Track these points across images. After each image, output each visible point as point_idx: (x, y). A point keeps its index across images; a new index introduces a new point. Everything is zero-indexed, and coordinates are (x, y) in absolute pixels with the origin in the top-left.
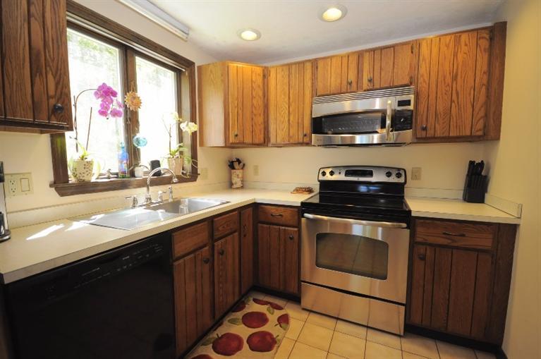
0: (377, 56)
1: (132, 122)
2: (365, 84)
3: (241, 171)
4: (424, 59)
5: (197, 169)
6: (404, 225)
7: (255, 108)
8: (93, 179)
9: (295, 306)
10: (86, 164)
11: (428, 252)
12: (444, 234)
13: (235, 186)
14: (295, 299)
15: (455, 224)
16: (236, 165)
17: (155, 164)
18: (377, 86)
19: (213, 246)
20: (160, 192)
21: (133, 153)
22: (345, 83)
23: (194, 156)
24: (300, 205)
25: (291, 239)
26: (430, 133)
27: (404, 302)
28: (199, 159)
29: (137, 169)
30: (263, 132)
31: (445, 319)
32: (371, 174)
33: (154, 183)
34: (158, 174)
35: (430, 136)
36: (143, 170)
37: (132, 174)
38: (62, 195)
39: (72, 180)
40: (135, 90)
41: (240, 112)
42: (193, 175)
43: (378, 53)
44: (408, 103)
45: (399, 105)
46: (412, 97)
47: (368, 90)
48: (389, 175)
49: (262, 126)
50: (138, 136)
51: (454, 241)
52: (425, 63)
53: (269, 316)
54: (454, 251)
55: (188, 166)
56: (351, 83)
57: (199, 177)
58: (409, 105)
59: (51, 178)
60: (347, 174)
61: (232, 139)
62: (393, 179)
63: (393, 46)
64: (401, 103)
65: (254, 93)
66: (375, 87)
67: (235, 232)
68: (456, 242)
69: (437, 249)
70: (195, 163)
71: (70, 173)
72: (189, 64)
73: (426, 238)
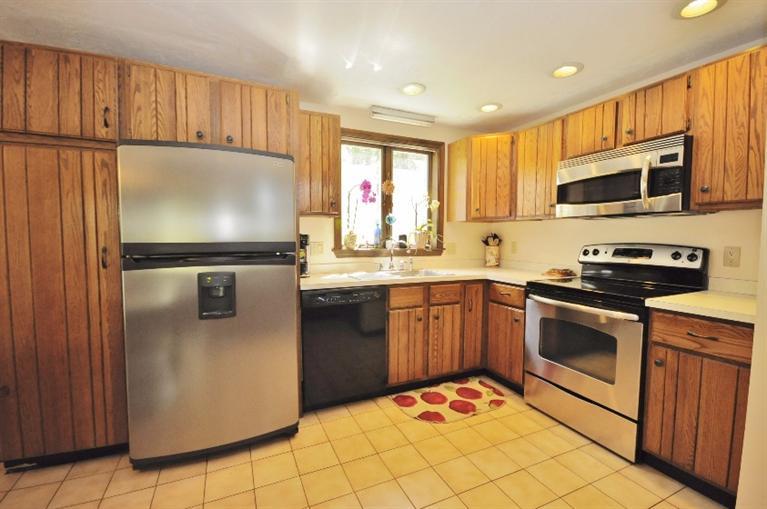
0: (640, 100)
1: (387, 204)
2: (625, 138)
3: (497, 248)
4: (705, 94)
5: (442, 244)
6: (635, 317)
7: (500, 179)
8: (356, 248)
9: (517, 397)
10: (352, 237)
11: (669, 356)
12: (689, 334)
13: (488, 264)
14: (518, 390)
15: (704, 322)
16: (491, 241)
17: (403, 237)
18: (640, 137)
19: (429, 310)
20: (402, 261)
21: (386, 230)
22: (599, 139)
23: (440, 231)
24: (525, 284)
25: (516, 321)
26: (717, 196)
27: (636, 418)
28: (445, 233)
29: (388, 242)
30: (508, 204)
31: (691, 454)
32: (649, 254)
33: (398, 254)
34: (402, 246)
35: (716, 200)
36: (393, 243)
37: (384, 246)
38: (338, 257)
39: (344, 248)
40: (390, 178)
41: (483, 185)
42: (438, 250)
43: (641, 96)
44: (674, 157)
45: (661, 162)
46: (680, 150)
47: (628, 145)
48: (676, 256)
49: (508, 198)
50: (390, 215)
51: (703, 346)
52: (707, 98)
53: (484, 395)
54: (706, 360)
55: (434, 241)
56: (605, 139)
57: (444, 251)
58: (676, 160)
59: (332, 245)
60: (617, 253)
61: (474, 214)
62: (683, 263)
63: (661, 83)
64: (664, 159)
65: (499, 164)
66: (637, 140)
67: (457, 303)
68: (705, 347)
69: (682, 354)
70: (440, 239)
71: (343, 243)
72: (439, 145)
73: (666, 337)
